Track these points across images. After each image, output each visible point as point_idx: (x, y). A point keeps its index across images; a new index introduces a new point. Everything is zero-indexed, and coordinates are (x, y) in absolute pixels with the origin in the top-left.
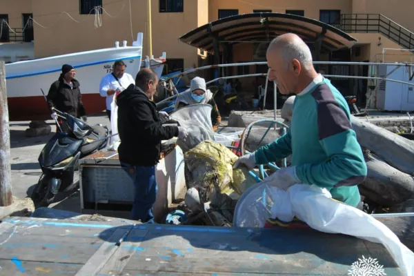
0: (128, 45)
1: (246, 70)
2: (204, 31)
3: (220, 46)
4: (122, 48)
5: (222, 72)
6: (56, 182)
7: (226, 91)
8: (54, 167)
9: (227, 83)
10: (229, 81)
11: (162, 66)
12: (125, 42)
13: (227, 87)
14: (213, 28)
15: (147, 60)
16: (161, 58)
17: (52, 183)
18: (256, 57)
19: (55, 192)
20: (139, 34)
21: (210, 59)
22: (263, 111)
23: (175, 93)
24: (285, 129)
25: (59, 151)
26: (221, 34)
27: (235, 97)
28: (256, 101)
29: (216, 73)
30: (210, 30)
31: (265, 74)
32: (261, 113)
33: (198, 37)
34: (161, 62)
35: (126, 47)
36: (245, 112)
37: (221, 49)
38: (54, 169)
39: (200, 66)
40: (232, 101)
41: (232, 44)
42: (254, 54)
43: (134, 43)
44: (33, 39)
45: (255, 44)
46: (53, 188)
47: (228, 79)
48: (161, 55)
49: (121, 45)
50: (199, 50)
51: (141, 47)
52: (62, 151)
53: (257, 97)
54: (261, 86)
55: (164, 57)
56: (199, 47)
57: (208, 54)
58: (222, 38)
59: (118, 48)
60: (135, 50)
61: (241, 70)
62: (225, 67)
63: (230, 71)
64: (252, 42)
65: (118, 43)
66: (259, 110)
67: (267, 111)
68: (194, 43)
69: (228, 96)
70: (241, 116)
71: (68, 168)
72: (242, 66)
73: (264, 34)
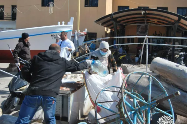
0: (65, 24)
1: (132, 40)
2: (109, 18)
3: (118, 26)
4: (61, 25)
5: (118, 41)
6: (17, 99)
7: (120, 52)
8: (16, 91)
9: (121, 47)
10: (122, 46)
11: (84, 37)
12: (64, 22)
13: (121, 49)
14: (114, 16)
15: (76, 33)
16: (84, 32)
17: (14, 100)
18: (138, 33)
19: (16, 105)
20: (71, 18)
21: (112, 34)
22: (140, 65)
23: (88, 52)
24: (151, 78)
25: (20, 82)
26: (119, 19)
27: (125, 56)
28: (137, 59)
29: (115, 41)
30: (112, 17)
31: (142, 43)
32: (139, 66)
33: (106, 21)
34: (84, 34)
35: (63, 25)
36: (130, 65)
37: (119, 28)
38: (16, 92)
39: (106, 37)
40: (123, 58)
41: (125, 26)
42: (137, 32)
43: (68, 23)
44: (16, 19)
45: (138, 26)
46: (15, 103)
47: (121, 45)
48: (84, 30)
49: (61, 24)
50: (106, 28)
51: (72, 26)
52: (22, 82)
53: (137, 56)
54: (140, 50)
55: (86, 31)
56: (106, 27)
57: (111, 31)
58: (119, 22)
59: (59, 25)
60: (69, 27)
61: (129, 40)
62: (120, 39)
63: (123, 41)
64: (136, 24)
65: (59, 23)
66: (138, 64)
67: (142, 65)
68: (103, 24)
69: (121, 55)
70: (126, 67)
71: (24, 92)
72: (130, 38)
73: (144, 20)
